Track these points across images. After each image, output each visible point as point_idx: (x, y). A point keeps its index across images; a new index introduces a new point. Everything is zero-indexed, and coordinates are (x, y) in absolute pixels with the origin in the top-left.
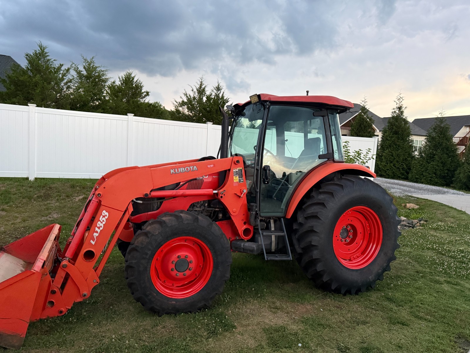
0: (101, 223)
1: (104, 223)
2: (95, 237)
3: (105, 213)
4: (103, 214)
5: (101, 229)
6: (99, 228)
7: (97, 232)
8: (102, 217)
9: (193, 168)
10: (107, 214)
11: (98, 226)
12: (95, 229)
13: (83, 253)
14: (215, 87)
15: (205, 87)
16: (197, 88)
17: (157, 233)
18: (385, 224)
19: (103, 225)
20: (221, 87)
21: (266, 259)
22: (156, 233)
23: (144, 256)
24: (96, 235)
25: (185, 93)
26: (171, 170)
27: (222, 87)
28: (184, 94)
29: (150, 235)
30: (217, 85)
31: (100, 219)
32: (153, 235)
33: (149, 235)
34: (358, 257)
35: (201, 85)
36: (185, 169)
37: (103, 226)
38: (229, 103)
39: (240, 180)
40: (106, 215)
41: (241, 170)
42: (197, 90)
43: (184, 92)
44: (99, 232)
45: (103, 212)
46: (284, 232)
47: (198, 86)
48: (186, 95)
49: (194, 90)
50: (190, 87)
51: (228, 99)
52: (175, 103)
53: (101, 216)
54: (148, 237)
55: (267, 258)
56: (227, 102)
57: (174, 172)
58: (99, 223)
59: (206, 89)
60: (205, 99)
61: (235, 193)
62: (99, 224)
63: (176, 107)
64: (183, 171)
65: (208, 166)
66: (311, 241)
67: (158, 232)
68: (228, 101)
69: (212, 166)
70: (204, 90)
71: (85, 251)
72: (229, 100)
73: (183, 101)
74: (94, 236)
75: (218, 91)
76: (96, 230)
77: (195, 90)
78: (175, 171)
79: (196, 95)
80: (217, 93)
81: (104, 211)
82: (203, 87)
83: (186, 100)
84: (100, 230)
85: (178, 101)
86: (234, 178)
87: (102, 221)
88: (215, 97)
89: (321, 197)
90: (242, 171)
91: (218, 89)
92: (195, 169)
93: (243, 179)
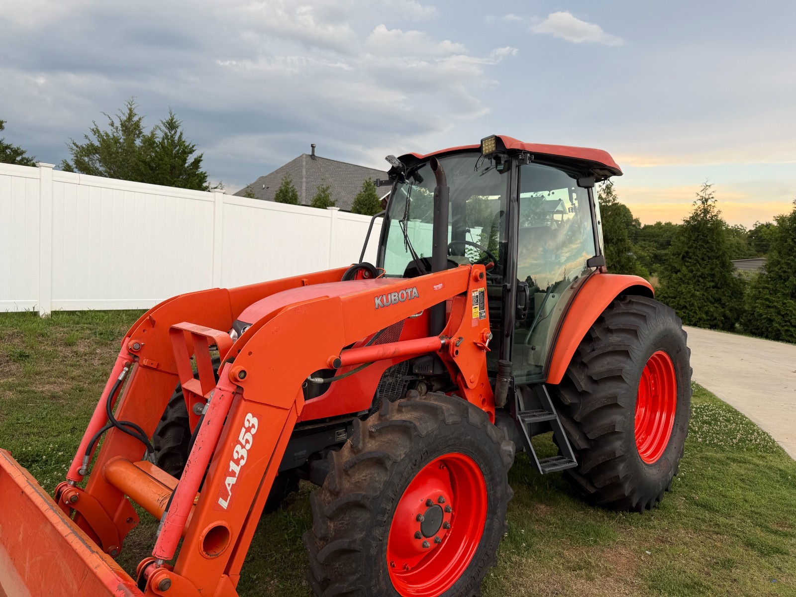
0: (243, 447)
1: (248, 446)
2: (229, 488)
3: (251, 420)
4: (247, 424)
5: (243, 462)
6: (237, 462)
7: (233, 474)
8: (243, 430)
9: (412, 292)
10: (255, 421)
11: (235, 456)
12: (229, 466)
13: (202, 538)
14: (165, 121)
15: (140, 119)
16: (121, 121)
17: (403, 456)
18: (680, 379)
19: (246, 452)
20: (177, 123)
21: (542, 473)
22: (400, 455)
23: (379, 518)
24: (230, 481)
25: (95, 129)
26: (376, 299)
27: (179, 122)
28: (93, 130)
29: (391, 463)
30: (168, 118)
31: (240, 438)
32: (395, 462)
33: (389, 464)
34: (644, 440)
35: (131, 115)
36: (398, 297)
37: (245, 456)
38: (194, 153)
39: (481, 314)
40: (253, 426)
41: (483, 292)
42: (122, 125)
43: (93, 127)
44: (237, 473)
45: (246, 419)
46: (552, 413)
47: (124, 118)
48: (96, 131)
49: (115, 125)
50: (107, 117)
51: (193, 147)
52: (74, 147)
53: (243, 428)
54: (386, 469)
55: (542, 470)
56: (191, 152)
57: (381, 304)
58: (238, 447)
59: (142, 124)
60: (138, 142)
61: (474, 341)
62: (240, 452)
63: (77, 156)
64: (395, 300)
65: (435, 287)
66: (614, 426)
67: (404, 454)
68: (194, 151)
69: (440, 286)
70: (137, 125)
71: (205, 531)
72: (194, 149)
73: (92, 145)
74: (227, 486)
75: (172, 130)
76: (230, 470)
77: (118, 124)
78: (382, 301)
79: (120, 135)
80: (169, 134)
81: (249, 416)
82: (135, 119)
83: (97, 143)
84: (240, 466)
85: (79, 144)
86: (473, 310)
87: (243, 442)
88: (163, 139)
89: (615, 339)
90: (483, 294)
91: (172, 125)
92: (415, 295)
93: (485, 312)
